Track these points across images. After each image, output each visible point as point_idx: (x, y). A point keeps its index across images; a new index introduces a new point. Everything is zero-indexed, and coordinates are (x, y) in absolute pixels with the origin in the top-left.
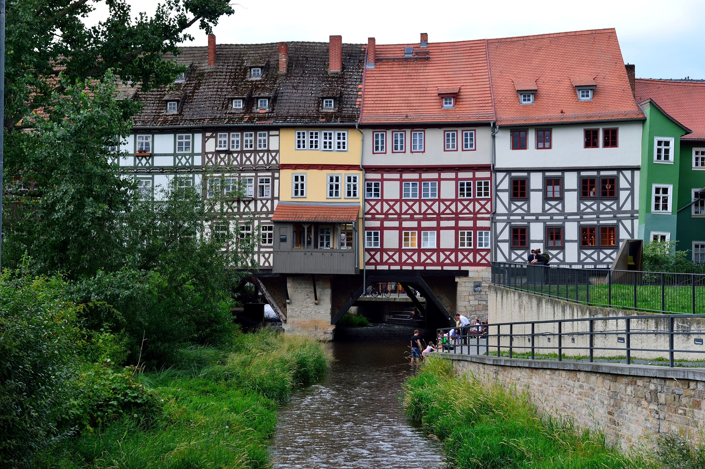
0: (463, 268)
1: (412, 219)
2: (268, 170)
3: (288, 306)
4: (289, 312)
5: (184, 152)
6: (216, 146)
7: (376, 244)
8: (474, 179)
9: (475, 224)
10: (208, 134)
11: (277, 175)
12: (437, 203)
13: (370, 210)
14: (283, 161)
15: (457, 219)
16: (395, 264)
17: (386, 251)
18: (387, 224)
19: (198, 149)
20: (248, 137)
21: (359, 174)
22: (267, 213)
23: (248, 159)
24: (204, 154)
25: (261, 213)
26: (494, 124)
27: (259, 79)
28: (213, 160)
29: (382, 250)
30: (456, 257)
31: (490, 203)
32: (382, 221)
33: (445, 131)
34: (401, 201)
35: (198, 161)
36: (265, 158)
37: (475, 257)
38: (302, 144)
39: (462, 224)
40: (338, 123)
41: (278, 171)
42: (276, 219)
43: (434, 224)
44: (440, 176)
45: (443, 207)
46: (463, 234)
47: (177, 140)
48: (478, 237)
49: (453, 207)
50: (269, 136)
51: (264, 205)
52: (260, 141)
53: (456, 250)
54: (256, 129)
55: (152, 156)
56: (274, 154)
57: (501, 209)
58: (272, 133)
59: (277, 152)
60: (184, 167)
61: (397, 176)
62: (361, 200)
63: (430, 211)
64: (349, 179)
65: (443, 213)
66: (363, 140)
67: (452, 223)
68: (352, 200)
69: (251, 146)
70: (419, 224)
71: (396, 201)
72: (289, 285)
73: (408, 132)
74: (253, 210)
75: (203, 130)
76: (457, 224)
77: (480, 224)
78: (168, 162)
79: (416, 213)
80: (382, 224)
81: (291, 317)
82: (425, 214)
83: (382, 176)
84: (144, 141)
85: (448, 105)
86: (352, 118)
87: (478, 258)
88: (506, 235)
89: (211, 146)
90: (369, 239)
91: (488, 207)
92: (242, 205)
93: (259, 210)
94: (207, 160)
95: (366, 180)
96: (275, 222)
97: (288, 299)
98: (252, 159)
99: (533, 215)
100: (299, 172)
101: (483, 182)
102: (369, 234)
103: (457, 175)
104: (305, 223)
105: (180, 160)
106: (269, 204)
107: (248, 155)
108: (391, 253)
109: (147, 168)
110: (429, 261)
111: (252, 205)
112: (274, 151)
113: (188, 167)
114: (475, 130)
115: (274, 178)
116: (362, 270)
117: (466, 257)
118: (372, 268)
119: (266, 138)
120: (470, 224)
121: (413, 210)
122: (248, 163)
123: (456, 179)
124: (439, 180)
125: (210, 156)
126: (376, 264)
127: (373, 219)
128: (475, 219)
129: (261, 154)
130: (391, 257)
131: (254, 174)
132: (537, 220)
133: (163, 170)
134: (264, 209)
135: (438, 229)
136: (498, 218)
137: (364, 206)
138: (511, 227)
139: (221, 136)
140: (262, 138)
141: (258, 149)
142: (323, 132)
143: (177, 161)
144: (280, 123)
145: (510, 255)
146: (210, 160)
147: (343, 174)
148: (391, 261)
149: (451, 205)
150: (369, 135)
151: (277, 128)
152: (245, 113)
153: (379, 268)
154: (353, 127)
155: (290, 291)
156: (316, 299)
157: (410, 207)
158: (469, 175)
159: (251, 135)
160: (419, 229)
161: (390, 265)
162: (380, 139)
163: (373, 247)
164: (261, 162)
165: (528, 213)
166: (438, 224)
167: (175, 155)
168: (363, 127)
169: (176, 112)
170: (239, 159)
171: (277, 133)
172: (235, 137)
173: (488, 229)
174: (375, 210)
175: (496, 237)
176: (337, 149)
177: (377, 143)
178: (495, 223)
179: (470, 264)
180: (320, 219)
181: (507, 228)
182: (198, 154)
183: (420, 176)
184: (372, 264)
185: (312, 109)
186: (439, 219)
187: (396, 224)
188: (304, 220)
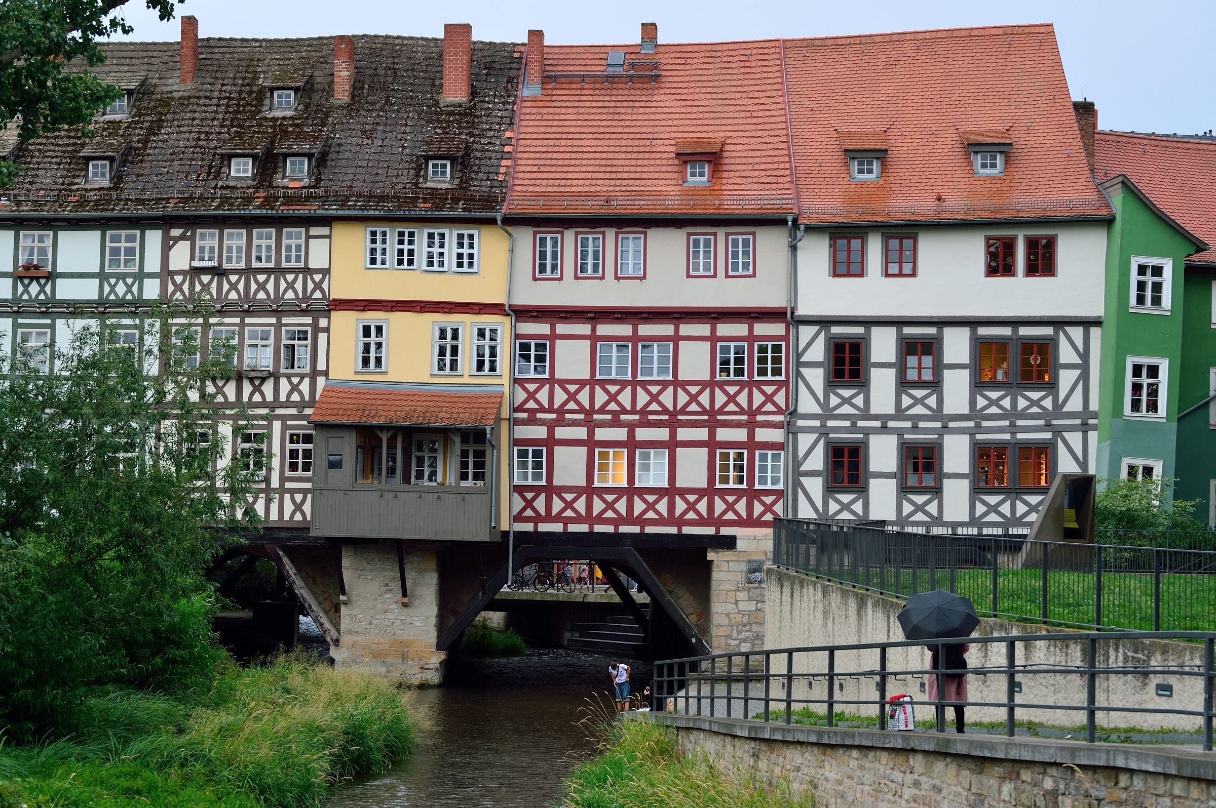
0: (725, 531)
1: (615, 423)
2: (304, 312)
3: (343, 609)
4: (345, 623)
5: (122, 269)
6: (192, 258)
7: (537, 477)
8: (751, 338)
9: (751, 435)
10: (176, 232)
11: (323, 323)
12: (671, 388)
13: (526, 401)
14: (337, 294)
15: (713, 425)
16: (578, 519)
17: (560, 491)
18: (561, 433)
19: (153, 263)
20: (264, 238)
21: (502, 325)
22: (301, 405)
23: (262, 287)
24: (166, 274)
25: (288, 404)
26: (795, 221)
27: (289, 113)
28: (186, 287)
29: (551, 490)
30: (711, 507)
31: (783, 391)
32: (551, 426)
33: (689, 234)
34: (592, 382)
35: (151, 290)
36: (299, 286)
37: (750, 508)
38: (379, 258)
39: (723, 435)
40: (459, 213)
41: (327, 313)
42: (318, 419)
43: (662, 434)
44: (677, 330)
45: (683, 398)
46: (725, 457)
47: (108, 244)
48: (757, 463)
49: (704, 399)
50: (308, 237)
51: (295, 388)
52: (289, 248)
53: (709, 492)
54: (279, 222)
55: (51, 277)
56: (317, 277)
57: (807, 404)
58: (314, 231)
59: (326, 272)
60: (121, 303)
61: (584, 329)
62: (506, 381)
63: (654, 407)
64: (481, 333)
65: (683, 411)
66: (512, 251)
67: (702, 434)
68: (485, 379)
69: (268, 259)
70: (631, 434)
71: (582, 383)
72: (345, 563)
73: (610, 233)
74: (270, 398)
75: (165, 222)
76: (712, 434)
77: (762, 435)
78: (88, 291)
79: (624, 411)
80: (551, 432)
81: (350, 632)
82: (644, 412)
83: (553, 329)
84: (37, 244)
85: (698, 179)
86: (490, 202)
87: (758, 509)
88: (817, 461)
89: (180, 257)
90: (523, 465)
91: (780, 399)
92: (247, 388)
93: (283, 398)
94: (171, 288)
95: (517, 336)
96: (318, 426)
97: (344, 592)
98: (270, 287)
99: (876, 417)
100: (373, 318)
101: (770, 345)
102: (523, 454)
103: (713, 330)
104: (382, 428)
105: (113, 287)
106: (305, 387)
107: (262, 278)
108: (569, 497)
109: (42, 303)
110: (651, 515)
111: (268, 388)
112: (318, 271)
113: (130, 303)
114: (754, 234)
115: (317, 330)
116: (506, 534)
117: (730, 507)
118: (529, 527)
119: (302, 242)
120: (741, 435)
121: (619, 403)
122: (261, 295)
123: (713, 339)
124: (676, 339)
125: (179, 279)
126: (537, 519)
127: (532, 421)
128: (752, 426)
129: (290, 277)
130: (569, 505)
131: (273, 320)
132: (884, 430)
133: (75, 309)
134: (295, 397)
135: (673, 445)
136: (800, 423)
137: (513, 392)
138: (827, 444)
139: (203, 237)
140: (294, 242)
141: (284, 265)
142: (426, 231)
143: (107, 289)
144: (333, 210)
145: (825, 504)
146: (178, 288)
147: (467, 324)
148: (569, 513)
149: (699, 393)
150: (525, 238)
151: (326, 221)
152: (257, 188)
153: (544, 527)
154: (492, 222)
155: (347, 575)
156: (405, 594)
157: (613, 398)
158: (741, 329)
159: (269, 237)
160: (631, 444)
161: (567, 521)
162: (549, 249)
163: (530, 482)
164: (290, 295)
165: (866, 415)
166: (673, 434)
167: (102, 276)
168: (511, 221)
169: (106, 183)
170: (241, 287)
171: (325, 231)
172: (235, 239)
173: (780, 446)
174: (537, 402)
175: (797, 464)
176: (454, 268)
177: (543, 256)
178: (795, 434)
179: (740, 523)
180: (417, 421)
181: (821, 446)
182: (152, 275)
183: (635, 330)
184: (528, 520)
185: (405, 180)
186: (673, 424)
187: (581, 433)
188: (382, 421)
